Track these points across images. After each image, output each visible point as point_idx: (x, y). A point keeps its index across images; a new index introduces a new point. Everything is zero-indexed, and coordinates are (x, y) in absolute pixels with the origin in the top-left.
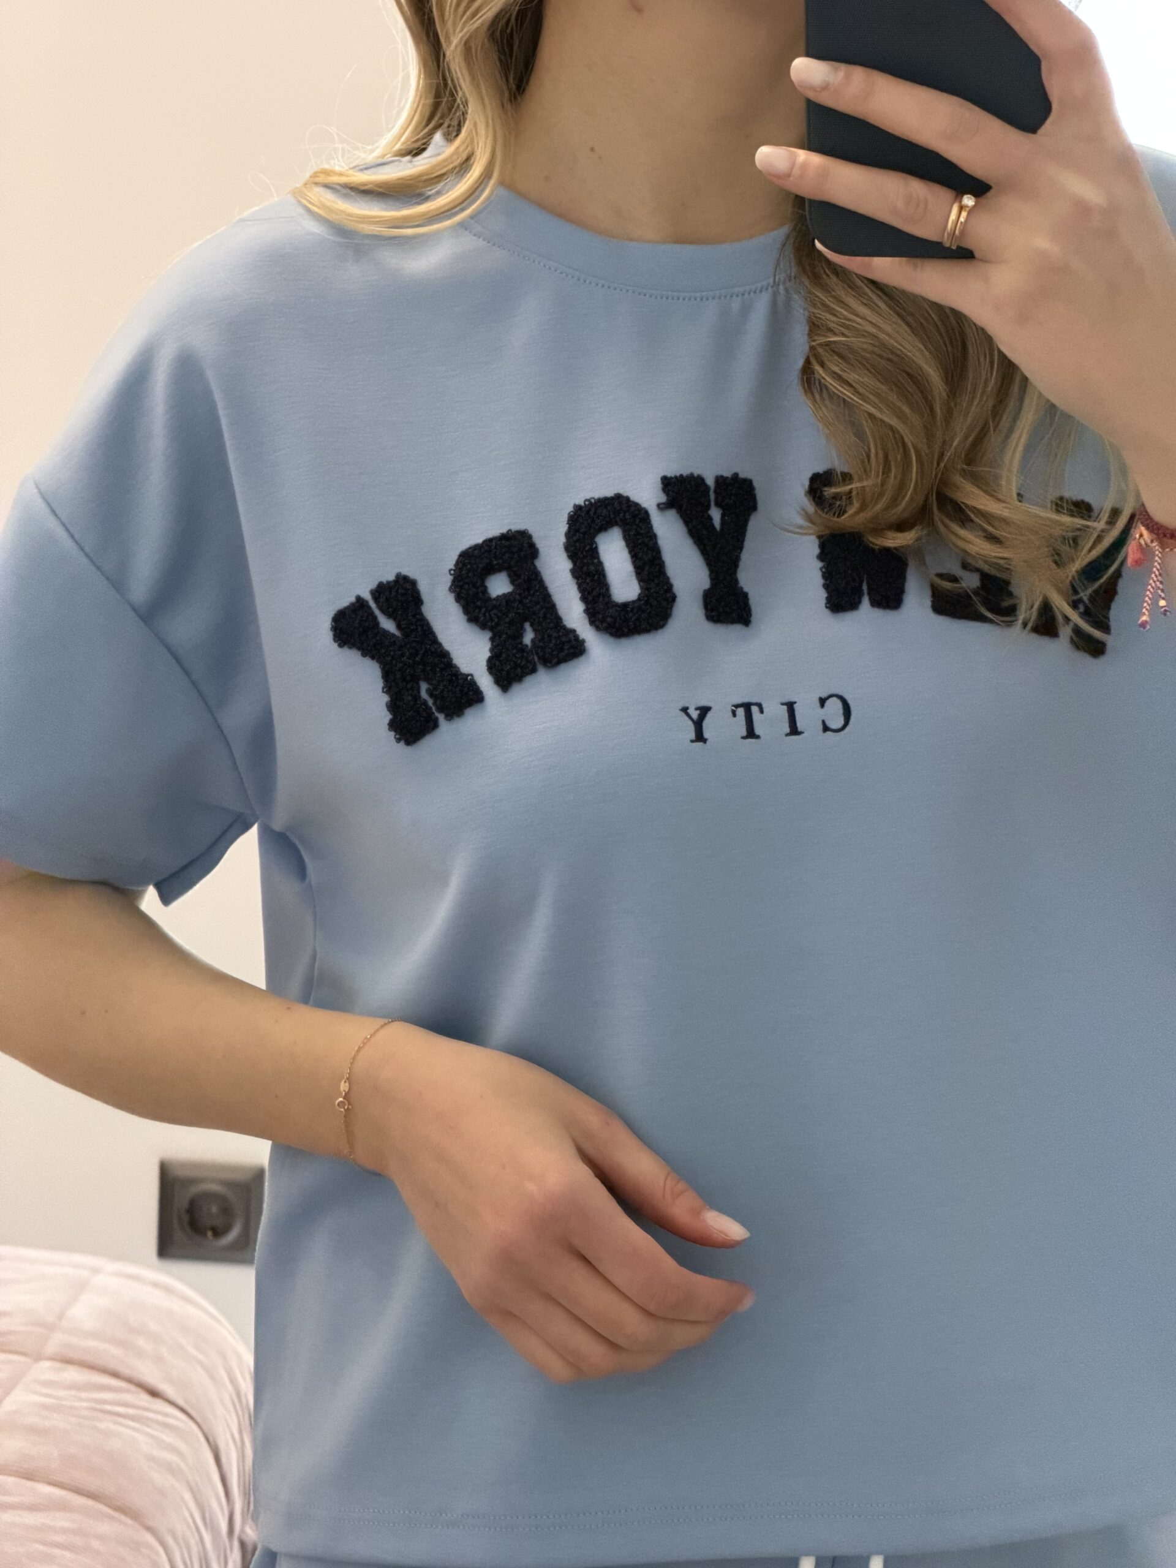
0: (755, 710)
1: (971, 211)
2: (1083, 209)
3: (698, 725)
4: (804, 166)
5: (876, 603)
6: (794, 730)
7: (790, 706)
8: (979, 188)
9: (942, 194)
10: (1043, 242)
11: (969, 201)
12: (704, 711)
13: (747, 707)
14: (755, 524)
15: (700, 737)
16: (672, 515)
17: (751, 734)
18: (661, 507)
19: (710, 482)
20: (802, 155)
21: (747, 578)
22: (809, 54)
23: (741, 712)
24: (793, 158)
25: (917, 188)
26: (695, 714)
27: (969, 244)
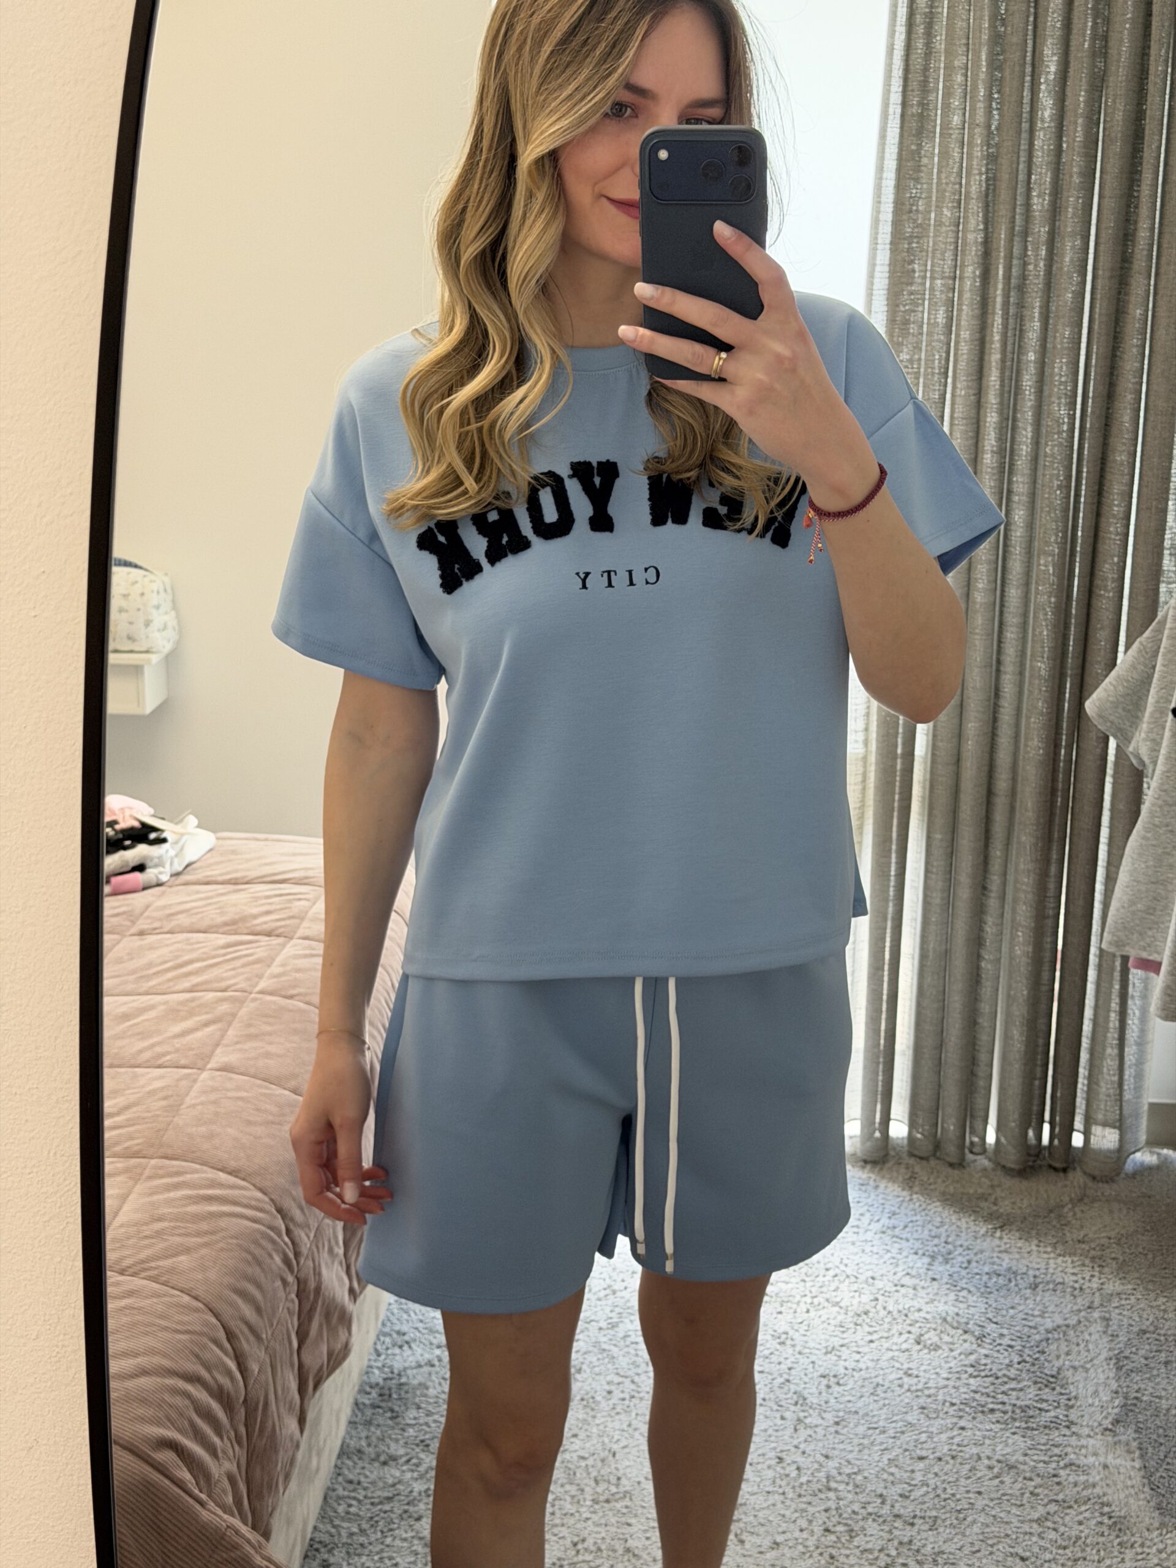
0: (612, 574)
1: (725, 360)
2: (779, 359)
3: (584, 581)
4: (643, 336)
5: (674, 522)
6: (632, 584)
7: (630, 572)
8: (726, 347)
9: (711, 351)
10: (760, 376)
11: (724, 355)
12: (587, 574)
13: (609, 572)
14: (618, 483)
15: (584, 587)
16: (575, 481)
17: (610, 585)
18: (570, 477)
19: (595, 464)
20: (642, 331)
21: (613, 509)
22: (645, 281)
23: (606, 575)
24: (637, 331)
25: (698, 348)
26: (583, 576)
27: (723, 376)
